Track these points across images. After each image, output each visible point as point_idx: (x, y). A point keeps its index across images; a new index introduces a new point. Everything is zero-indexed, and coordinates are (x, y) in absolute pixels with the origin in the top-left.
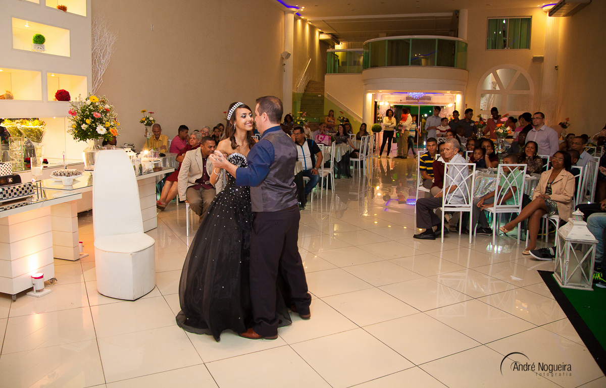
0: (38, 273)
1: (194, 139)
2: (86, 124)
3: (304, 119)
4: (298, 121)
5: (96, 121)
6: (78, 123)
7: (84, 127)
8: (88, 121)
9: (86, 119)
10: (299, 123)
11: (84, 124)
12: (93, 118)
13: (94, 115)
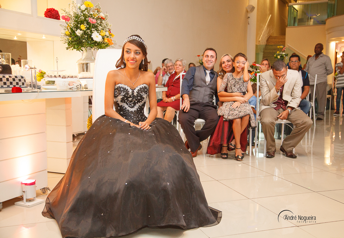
0: (29, 179)
1: (180, 65)
2: (81, 30)
3: (284, 53)
4: (279, 55)
5: (91, 27)
6: (71, 29)
7: (79, 33)
8: (83, 27)
9: (81, 24)
10: (279, 57)
11: (79, 30)
12: (88, 23)
13: (89, 21)
